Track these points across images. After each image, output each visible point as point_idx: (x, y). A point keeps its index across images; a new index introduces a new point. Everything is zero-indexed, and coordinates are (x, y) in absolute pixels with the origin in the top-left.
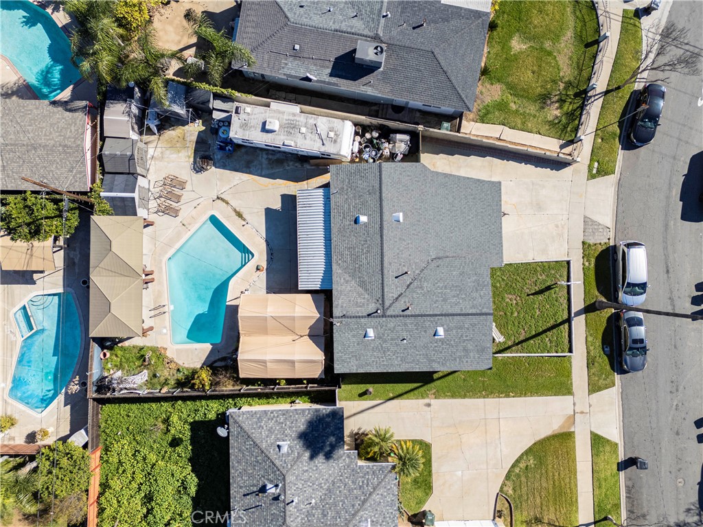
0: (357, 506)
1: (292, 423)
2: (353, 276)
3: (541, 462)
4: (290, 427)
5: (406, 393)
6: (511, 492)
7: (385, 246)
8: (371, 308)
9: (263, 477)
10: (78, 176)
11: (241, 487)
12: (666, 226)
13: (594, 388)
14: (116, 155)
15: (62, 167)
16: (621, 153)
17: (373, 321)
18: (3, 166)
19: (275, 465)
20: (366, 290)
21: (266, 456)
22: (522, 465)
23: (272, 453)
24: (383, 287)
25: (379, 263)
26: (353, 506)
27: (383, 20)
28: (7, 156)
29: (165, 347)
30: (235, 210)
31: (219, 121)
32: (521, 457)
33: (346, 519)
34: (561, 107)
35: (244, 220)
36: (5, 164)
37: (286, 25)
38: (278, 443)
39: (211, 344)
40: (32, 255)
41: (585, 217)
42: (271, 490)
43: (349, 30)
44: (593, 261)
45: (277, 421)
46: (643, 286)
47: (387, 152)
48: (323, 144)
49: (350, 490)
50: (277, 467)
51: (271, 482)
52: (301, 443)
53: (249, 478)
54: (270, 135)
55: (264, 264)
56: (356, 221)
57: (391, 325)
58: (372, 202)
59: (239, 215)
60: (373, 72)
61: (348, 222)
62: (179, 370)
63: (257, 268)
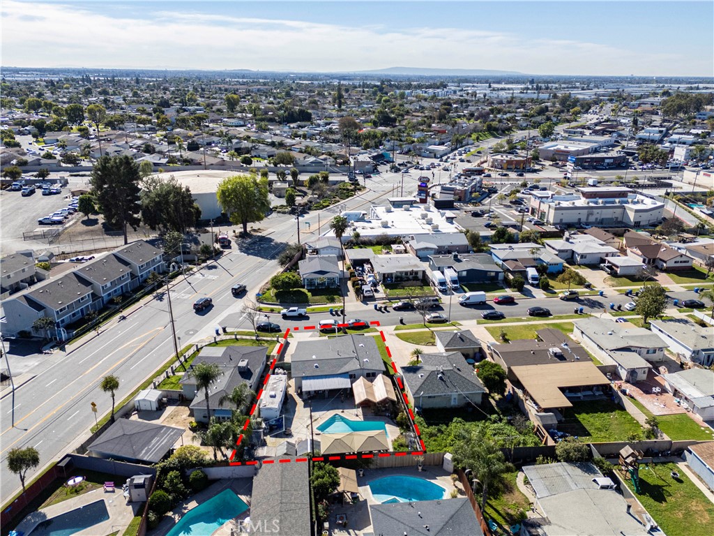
0: (438, 357)
1: (410, 378)
3: (410, 339)
4: (412, 377)
6: (424, 343)
7: (327, 359)
8: (355, 360)
9: (436, 380)
11: (445, 389)
12: (310, 322)
13: (377, 331)
16: (282, 332)
17: (360, 359)
19: (429, 375)
20: (347, 363)
21: (426, 379)
22: (412, 342)
23: (424, 378)
27: (227, 366)
29: (391, 439)
32: (409, 342)
33: (444, 357)
34: (264, 344)
35: (318, 418)
37: (224, 391)
38: (420, 377)
39: (385, 424)
41: (309, 337)
42: (440, 375)
43: (230, 374)
45: (411, 381)
48: (282, 380)
49: (433, 360)
51: (436, 376)
52: (418, 372)
53: (439, 385)
54: (277, 396)
55: (341, 410)
56: (317, 367)
57: (361, 356)
58: (309, 363)
59: (316, 420)
60: (249, 369)
61: (318, 370)
62: (402, 434)
63: (343, 412)
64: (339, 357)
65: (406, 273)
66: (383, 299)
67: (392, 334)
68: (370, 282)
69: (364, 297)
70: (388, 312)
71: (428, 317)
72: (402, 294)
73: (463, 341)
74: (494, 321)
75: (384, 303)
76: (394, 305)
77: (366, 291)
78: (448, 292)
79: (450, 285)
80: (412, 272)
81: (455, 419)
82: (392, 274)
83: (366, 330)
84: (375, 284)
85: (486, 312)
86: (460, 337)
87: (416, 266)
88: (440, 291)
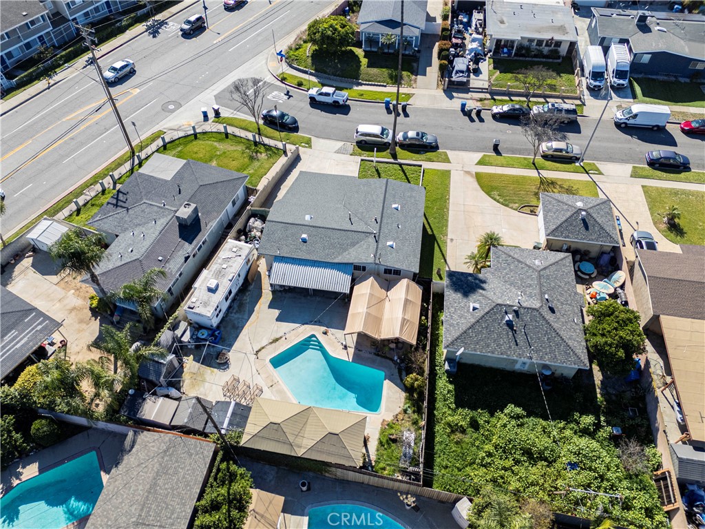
0: (523, 266)
1: (456, 302)
2: (345, 250)
3: (496, 188)
4: (459, 303)
5: (441, 251)
6: (517, 205)
7: (327, 226)
8: (371, 240)
9: (499, 324)
10: (198, 449)
11: (510, 347)
12: (349, 121)
13: (447, 160)
14: (191, 413)
15: (184, 463)
16: (298, 134)
17: (381, 240)
18: (160, 526)
19: (489, 312)
20: (358, 243)
21: (481, 318)
22: (498, 198)
23: (479, 314)
24: (357, 232)
25: (339, 231)
26: (522, 268)
27: (166, 207)
28: (151, 518)
29: (381, 421)
30: (271, 343)
31: (191, 337)
32: (492, 198)
33: (533, 272)
34: (261, 153)
35: (281, 337)
36: (159, 524)
37: (141, 261)
38: (471, 310)
39: (385, 380)
40: (262, 516)
41: (335, 152)
42: (510, 317)
43: (163, 226)
44: (363, 152)
45: (453, 313)
46: (383, 130)
47: (258, 234)
48: (240, 256)
49: (511, 270)
50: (491, 310)
51: (503, 318)
52: (472, 295)
53: (501, 338)
54: (219, 288)
55: (323, 329)
56: (304, 241)
57: (387, 231)
58: (294, 229)
59: (276, 340)
60: (199, 219)
61: (304, 247)
62: (405, 411)
63: (325, 333)
64: (349, 227)
65: (540, 42)
66: (481, 90)
67: (468, 173)
68: (471, 50)
69: (451, 83)
70: (482, 120)
71: (544, 146)
72: (517, 88)
73: (587, 228)
74: (665, 175)
75: (481, 100)
76: (496, 110)
77: (457, 72)
78: (603, 92)
79: (611, 79)
80: (549, 42)
81: (510, 408)
82: (513, 42)
83: (429, 155)
84: (477, 59)
85: (658, 151)
86: (584, 220)
87: (562, 29)
88: (588, 88)
